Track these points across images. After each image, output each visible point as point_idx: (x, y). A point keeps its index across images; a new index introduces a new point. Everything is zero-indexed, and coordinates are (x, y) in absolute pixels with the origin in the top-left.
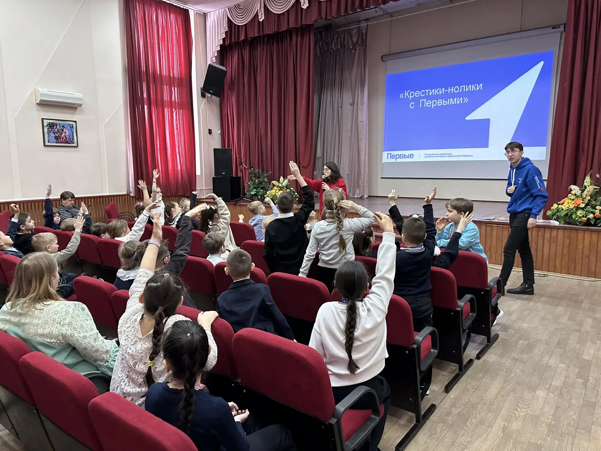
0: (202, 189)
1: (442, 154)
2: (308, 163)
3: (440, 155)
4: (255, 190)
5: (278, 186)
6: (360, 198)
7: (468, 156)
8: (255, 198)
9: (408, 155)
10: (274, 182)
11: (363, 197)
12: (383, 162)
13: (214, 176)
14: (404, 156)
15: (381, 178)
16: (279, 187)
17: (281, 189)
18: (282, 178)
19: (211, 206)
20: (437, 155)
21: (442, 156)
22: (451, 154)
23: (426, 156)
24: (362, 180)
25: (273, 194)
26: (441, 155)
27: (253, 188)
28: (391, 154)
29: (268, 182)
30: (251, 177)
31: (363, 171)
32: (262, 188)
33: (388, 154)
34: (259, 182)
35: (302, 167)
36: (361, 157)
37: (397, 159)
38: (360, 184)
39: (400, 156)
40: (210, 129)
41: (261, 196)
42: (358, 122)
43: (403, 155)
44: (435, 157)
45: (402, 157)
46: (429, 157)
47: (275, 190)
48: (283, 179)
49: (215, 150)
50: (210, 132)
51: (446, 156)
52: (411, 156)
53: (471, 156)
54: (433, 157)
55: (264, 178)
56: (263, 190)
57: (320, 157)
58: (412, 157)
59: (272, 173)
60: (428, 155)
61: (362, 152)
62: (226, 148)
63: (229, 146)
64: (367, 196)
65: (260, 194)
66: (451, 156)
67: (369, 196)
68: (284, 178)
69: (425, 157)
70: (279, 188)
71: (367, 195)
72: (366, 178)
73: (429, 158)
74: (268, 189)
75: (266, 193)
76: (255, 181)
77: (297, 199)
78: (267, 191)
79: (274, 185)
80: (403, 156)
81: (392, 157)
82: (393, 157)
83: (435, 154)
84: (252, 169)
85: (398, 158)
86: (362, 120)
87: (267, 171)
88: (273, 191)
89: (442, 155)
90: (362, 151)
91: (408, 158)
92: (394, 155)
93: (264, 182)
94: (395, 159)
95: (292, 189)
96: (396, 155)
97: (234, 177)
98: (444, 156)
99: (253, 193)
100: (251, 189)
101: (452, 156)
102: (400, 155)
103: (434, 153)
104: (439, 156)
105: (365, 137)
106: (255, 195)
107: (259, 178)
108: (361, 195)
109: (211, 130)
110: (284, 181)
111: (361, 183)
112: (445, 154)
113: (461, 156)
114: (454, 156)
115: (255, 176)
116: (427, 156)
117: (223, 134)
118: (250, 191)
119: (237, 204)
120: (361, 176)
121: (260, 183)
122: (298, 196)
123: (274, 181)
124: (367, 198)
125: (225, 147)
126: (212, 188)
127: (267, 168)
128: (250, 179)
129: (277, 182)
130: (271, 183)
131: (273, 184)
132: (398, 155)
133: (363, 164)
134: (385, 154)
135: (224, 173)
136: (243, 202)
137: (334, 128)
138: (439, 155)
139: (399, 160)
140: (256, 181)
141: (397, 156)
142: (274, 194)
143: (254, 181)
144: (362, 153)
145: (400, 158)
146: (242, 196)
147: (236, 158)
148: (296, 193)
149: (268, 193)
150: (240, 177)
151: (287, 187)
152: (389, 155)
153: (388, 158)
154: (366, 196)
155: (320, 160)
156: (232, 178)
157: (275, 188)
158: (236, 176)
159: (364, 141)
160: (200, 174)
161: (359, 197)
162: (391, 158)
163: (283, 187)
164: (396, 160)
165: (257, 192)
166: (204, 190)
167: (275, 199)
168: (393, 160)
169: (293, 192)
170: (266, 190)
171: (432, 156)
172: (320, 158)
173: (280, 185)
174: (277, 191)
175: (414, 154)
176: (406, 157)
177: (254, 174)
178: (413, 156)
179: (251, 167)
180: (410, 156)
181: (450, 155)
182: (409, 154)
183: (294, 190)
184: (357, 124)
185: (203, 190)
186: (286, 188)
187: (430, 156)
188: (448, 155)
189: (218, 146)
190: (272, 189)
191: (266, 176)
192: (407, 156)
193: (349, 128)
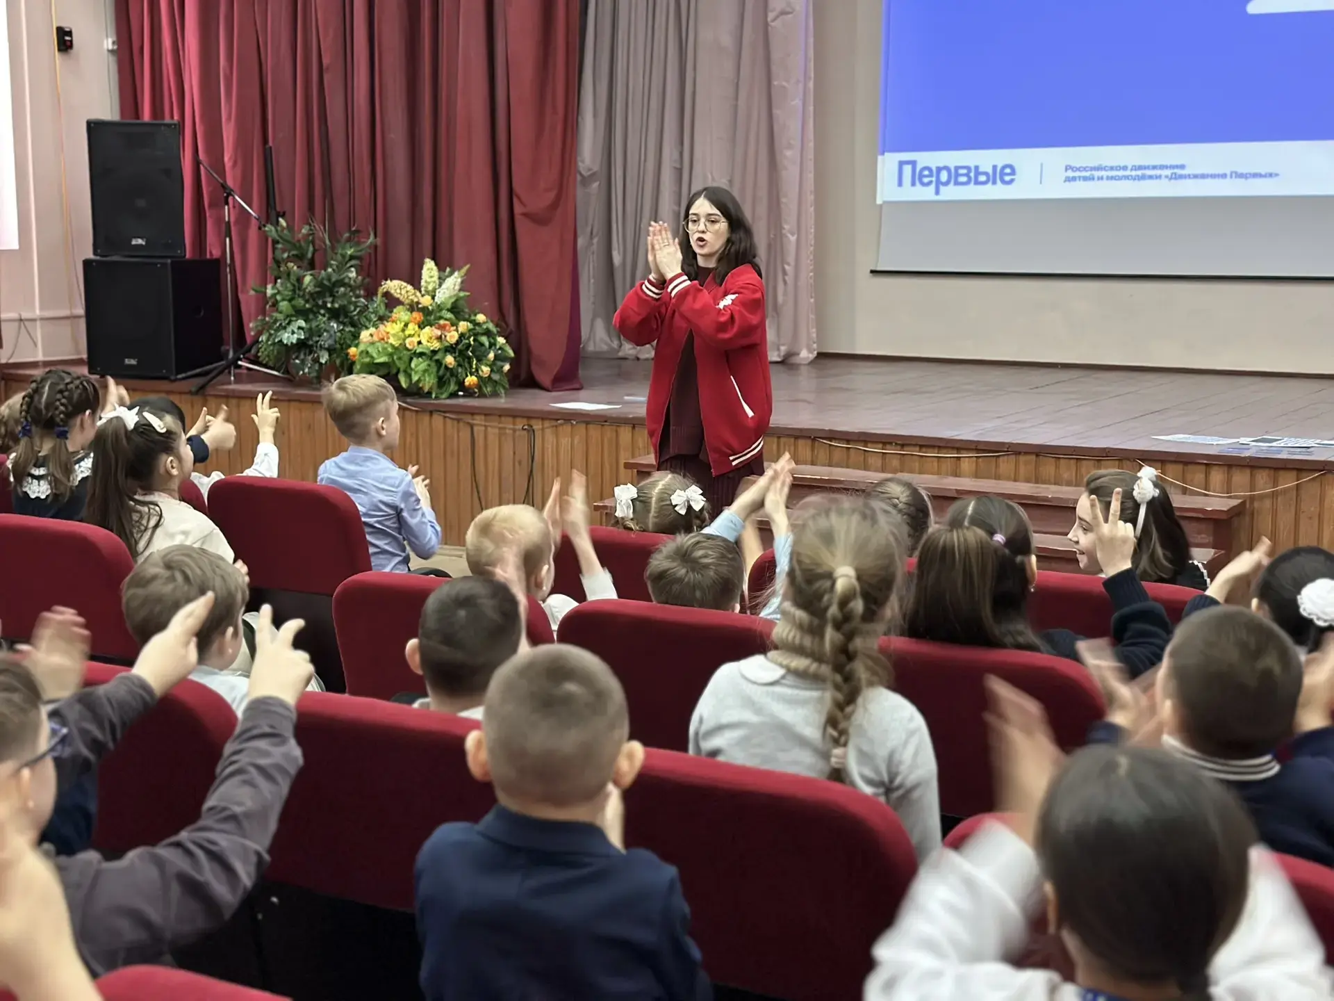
0: (25, 315)
1: (1140, 168)
2: (552, 195)
3: (1134, 173)
4: (302, 323)
5: (413, 307)
6: (782, 363)
7: (1255, 175)
8: (303, 361)
9: (990, 171)
10: (394, 286)
11: (795, 360)
12: (879, 202)
13: (91, 256)
14: (974, 176)
15: (872, 272)
16: (420, 310)
17: (428, 317)
18: (429, 269)
19: (146, 415)
20: (1117, 173)
21: (1143, 177)
22: (1182, 167)
23: (1070, 174)
24: (790, 279)
25: (392, 341)
26: (1139, 173)
27: (291, 311)
28: (913, 163)
29: (359, 288)
30: (278, 263)
31: (793, 239)
32: (335, 314)
33: (901, 164)
34: (319, 284)
35: (525, 215)
36: (784, 173)
37: (942, 188)
38: (780, 299)
39: (955, 176)
40: (66, 25)
41: (330, 350)
42: (771, 16)
43: (968, 168)
44: (1112, 178)
45: (964, 179)
46: (1085, 179)
47: (400, 326)
48: (435, 272)
49: (95, 129)
50: (64, 41)
51: (1159, 177)
52: (1004, 175)
53: (1271, 175)
54: (1101, 178)
55: (342, 267)
56: (339, 323)
57: (594, 174)
58: (1007, 178)
59: (379, 241)
60: (1078, 169)
61: (789, 153)
62: (146, 117)
63: (157, 110)
64: (812, 356)
65: (326, 340)
66: (1181, 177)
67: (822, 356)
68: (441, 268)
69: (1068, 179)
70: (418, 316)
71: (810, 351)
72: (807, 274)
73: (1082, 183)
74: (363, 320)
75: (356, 336)
76: (300, 280)
77: (507, 367)
78: (357, 326)
79: (392, 302)
80: (967, 175)
81: (919, 178)
82: (926, 180)
83: (1112, 168)
84: (282, 222)
85: (947, 183)
86: (789, 4)
87: (357, 231)
88: (391, 329)
89: (1142, 173)
90: (790, 147)
91: (990, 185)
92: (929, 169)
93: (344, 285)
94: (933, 187)
95: (481, 318)
96: (939, 170)
97: (189, 261)
98: (1151, 177)
99: (289, 337)
100: (280, 316)
101: (1189, 176)
102: (957, 168)
103: (1104, 164)
104: (1127, 178)
105: (801, 86)
106: (301, 345)
107: (312, 265)
108: (783, 348)
109: (70, 33)
110: (442, 280)
111: (785, 294)
112: (1154, 167)
113: (1224, 176)
114: (1196, 176)
115: (299, 258)
116: (1074, 174)
117: (126, 55)
118: (277, 330)
119: (209, 391)
120: (783, 262)
121: (327, 289)
122: (512, 354)
123: (396, 283)
124: (812, 363)
125: (137, 115)
126: (81, 311)
127: (351, 219)
128: (271, 269)
129: (410, 287)
130: (381, 290)
131: (387, 295)
132: (947, 168)
133: (793, 207)
134: (888, 163)
135: (140, 241)
136: (236, 382)
137: (660, 35)
138: (1128, 173)
139: (951, 193)
140: (308, 279)
141: (944, 176)
142: (396, 343)
143: (293, 278)
144: (789, 157)
145: (957, 183)
146: (231, 355)
147: (197, 163)
148: (501, 340)
149: (365, 335)
150: (217, 264)
151: (456, 310)
152: (907, 170)
153: (900, 184)
154: (805, 355)
155: (595, 185)
156: (182, 268)
157: (401, 314)
158: (197, 258)
159: (797, 102)
160: (15, 246)
161: (779, 360)
162: (913, 184)
163: (440, 308)
164: (937, 192)
165: (311, 332)
166: (38, 323)
167: (402, 367)
168: (926, 194)
169: (488, 333)
170: (353, 325)
171: (1096, 174)
172: (593, 176)
173: (426, 301)
174: (412, 328)
175: (1017, 171)
176: (982, 178)
177: (294, 246)
178: (1013, 172)
179: (271, 212)
180: (1002, 174)
181: (1177, 173)
182: (995, 167)
183: (491, 326)
184: (766, 25)
185: (33, 320)
186: (449, 315)
187: (1087, 174)
188: (1168, 172)
189: (107, 109)
190: (382, 319)
191: (352, 258)
192: (986, 174)
193: (727, 40)
